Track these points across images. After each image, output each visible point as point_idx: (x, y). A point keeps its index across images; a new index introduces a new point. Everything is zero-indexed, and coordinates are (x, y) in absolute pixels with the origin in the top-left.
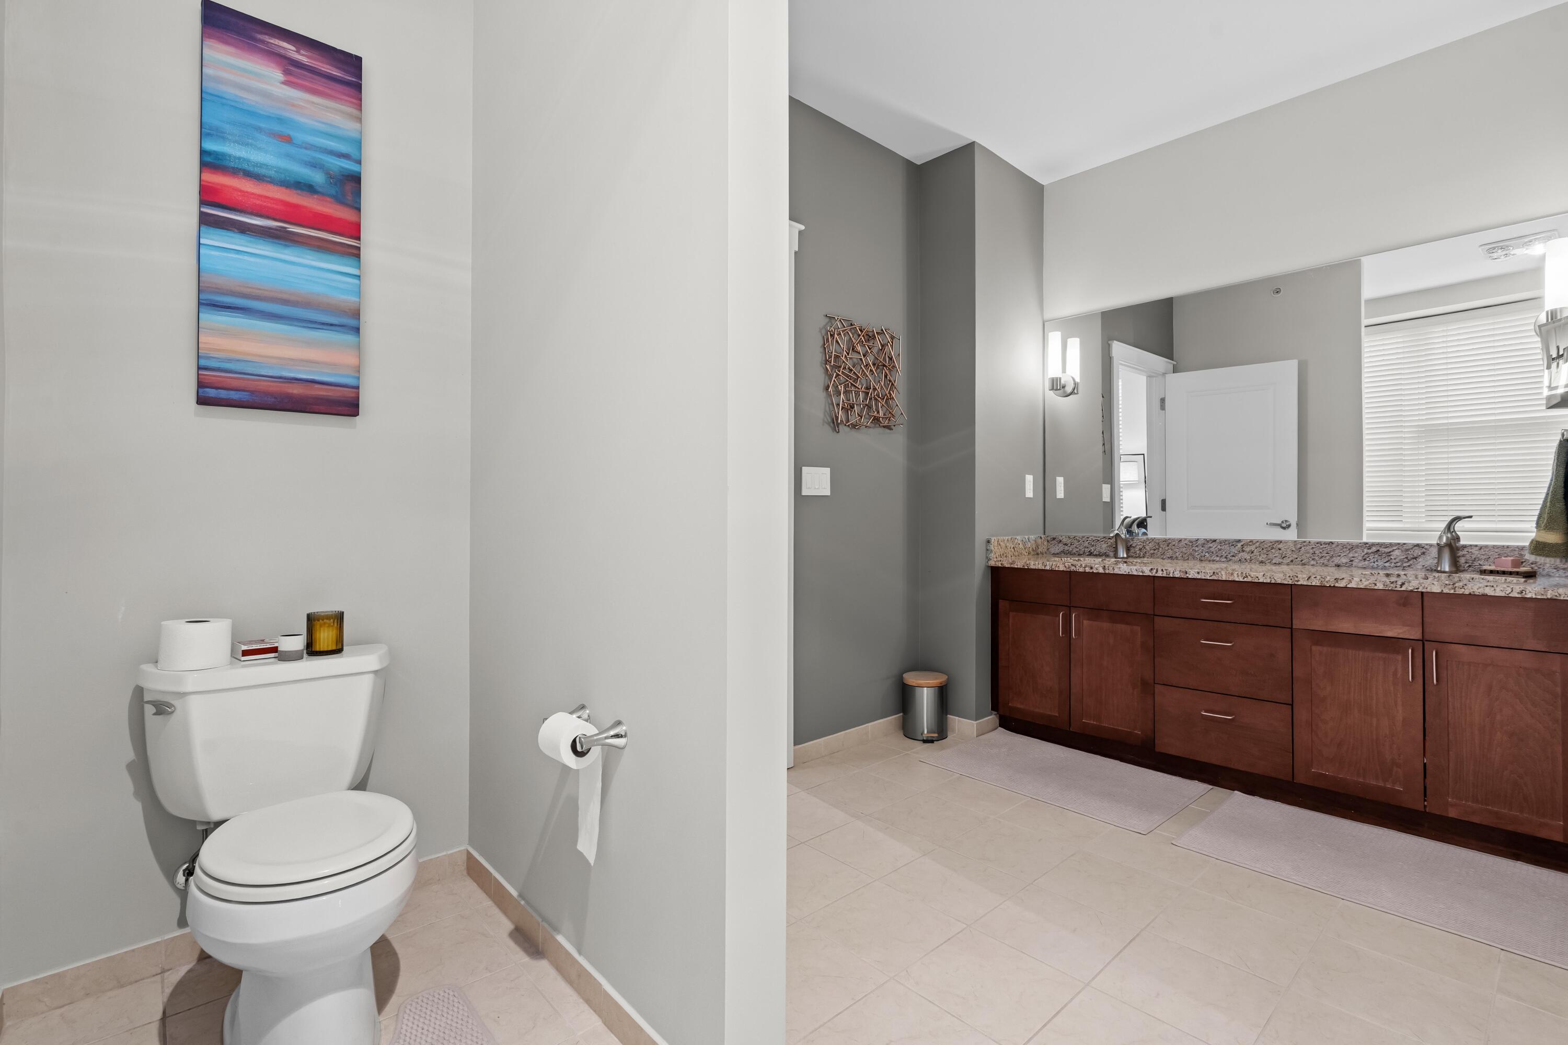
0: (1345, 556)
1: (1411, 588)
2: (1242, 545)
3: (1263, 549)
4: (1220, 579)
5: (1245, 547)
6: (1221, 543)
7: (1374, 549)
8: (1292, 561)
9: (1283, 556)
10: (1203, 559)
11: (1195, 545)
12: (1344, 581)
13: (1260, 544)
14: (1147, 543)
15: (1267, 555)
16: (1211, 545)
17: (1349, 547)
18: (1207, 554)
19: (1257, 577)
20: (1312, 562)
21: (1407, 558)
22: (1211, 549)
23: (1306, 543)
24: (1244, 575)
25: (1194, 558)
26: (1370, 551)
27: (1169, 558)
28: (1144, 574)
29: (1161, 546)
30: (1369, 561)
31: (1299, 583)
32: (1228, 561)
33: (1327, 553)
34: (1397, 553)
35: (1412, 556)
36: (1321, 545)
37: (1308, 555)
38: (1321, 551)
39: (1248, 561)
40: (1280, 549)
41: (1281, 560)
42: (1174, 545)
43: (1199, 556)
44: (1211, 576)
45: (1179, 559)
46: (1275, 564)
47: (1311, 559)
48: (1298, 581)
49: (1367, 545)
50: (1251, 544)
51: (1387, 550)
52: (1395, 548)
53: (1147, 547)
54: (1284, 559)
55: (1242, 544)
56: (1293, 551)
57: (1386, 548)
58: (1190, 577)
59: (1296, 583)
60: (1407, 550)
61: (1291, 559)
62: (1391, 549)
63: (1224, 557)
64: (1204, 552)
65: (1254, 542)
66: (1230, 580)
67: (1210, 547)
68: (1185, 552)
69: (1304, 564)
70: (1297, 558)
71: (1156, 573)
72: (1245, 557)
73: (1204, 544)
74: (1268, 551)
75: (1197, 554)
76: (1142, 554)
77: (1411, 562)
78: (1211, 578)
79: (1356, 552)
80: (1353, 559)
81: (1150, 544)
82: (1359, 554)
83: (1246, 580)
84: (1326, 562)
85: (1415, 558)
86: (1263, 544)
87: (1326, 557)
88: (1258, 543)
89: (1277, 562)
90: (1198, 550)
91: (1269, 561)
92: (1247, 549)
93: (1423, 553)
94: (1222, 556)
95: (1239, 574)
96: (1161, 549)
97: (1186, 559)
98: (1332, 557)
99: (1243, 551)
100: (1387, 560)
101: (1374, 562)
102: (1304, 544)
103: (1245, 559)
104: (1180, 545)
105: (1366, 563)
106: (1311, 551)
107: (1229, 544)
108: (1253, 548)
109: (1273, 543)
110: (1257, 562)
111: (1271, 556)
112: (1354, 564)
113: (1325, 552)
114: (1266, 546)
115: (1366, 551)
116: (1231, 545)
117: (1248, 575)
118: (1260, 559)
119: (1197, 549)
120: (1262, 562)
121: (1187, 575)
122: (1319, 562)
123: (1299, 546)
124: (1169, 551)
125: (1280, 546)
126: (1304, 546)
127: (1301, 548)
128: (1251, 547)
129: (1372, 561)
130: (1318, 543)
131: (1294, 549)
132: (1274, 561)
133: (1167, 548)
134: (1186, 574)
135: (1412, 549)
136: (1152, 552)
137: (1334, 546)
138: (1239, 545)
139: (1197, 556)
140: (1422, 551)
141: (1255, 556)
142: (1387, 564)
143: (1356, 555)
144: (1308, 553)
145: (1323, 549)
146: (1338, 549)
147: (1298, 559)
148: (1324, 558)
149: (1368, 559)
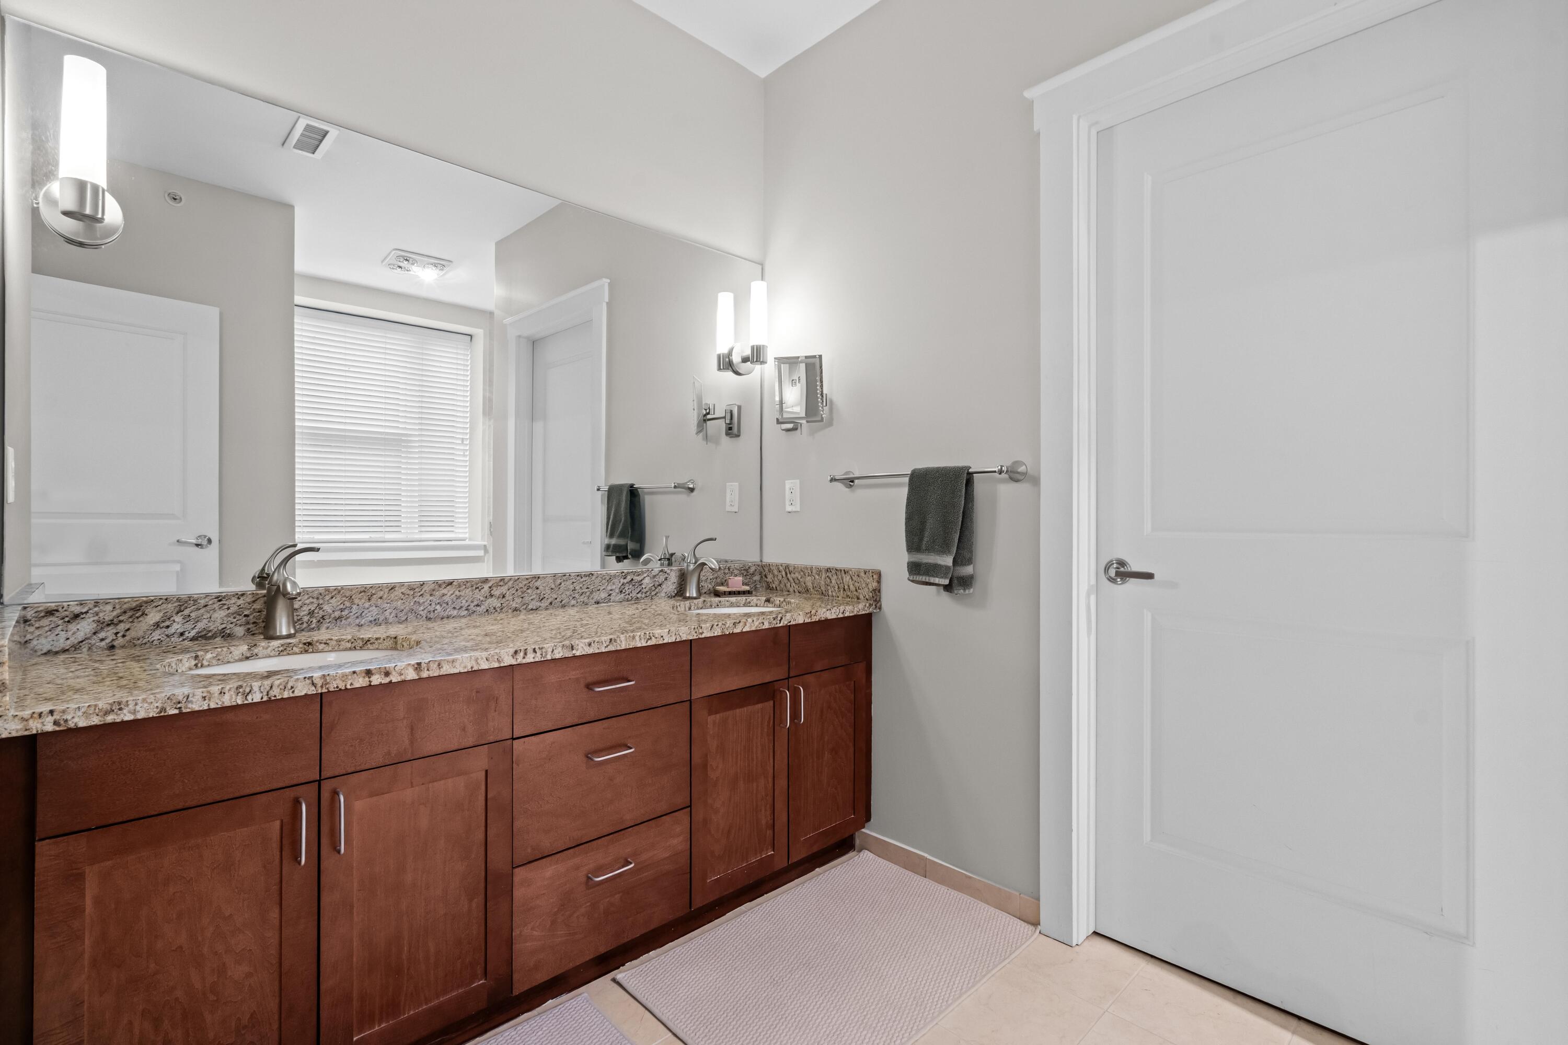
0: (604, 589)
1: (786, 623)
2: (490, 587)
3: (517, 590)
4: (619, 648)
5: (495, 589)
6: (460, 586)
7: (629, 578)
8: (551, 603)
9: (541, 598)
10: (432, 616)
11: (419, 594)
12: (741, 624)
13: (513, 584)
14: (327, 598)
15: (522, 598)
16: (445, 591)
17: (608, 578)
18: (438, 607)
19: (662, 637)
20: (573, 602)
21: (654, 585)
22: (444, 598)
23: (566, 577)
24: (648, 637)
25: (418, 616)
26: (625, 581)
27: (371, 622)
28: (502, 665)
29: (356, 601)
30: (624, 593)
31: (703, 636)
32: (470, 615)
33: (588, 588)
34: (647, 581)
35: (658, 583)
36: (582, 578)
37: (568, 593)
38: (581, 585)
39: (498, 610)
40: (537, 588)
41: (538, 604)
42: (381, 598)
43: (425, 611)
44: (607, 647)
45: (390, 620)
46: (532, 610)
47: (571, 598)
48: (702, 633)
49: (623, 574)
50: (501, 583)
51: (639, 578)
52: (645, 575)
53: (326, 607)
54: (542, 601)
55: (490, 584)
56: (552, 589)
57: (639, 575)
58: (578, 653)
59: (700, 636)
60: (655, 576)
61: (549, 601)
62: (643, 577)
63: (464, 609)
64: (433, 605)
65: (506, 580)
66: (631, 647)
67: (444, 595)
68: (402, 608)
69: (564, 606)
70: (556, 599)
71: (524, 658)
72: (494, 605)
73: (434, 590)
74: (523, 593)
75: (422, 608)
76: (314, 621)
77: (657, 590)
78: (607, 650)
79: (614, 584)
80: (611, 592)
81: (334, 600)
82: (616, 585)
83: (650, 643)
84: (586, 599)
85: (660, 585)
86: (518, 582)
87: (586, 592)
88: (511, 582)
89: (534, 608)
90: (424, 602)
91: (525, 606)
92: (497, 592)
93: (666, 579)
94: (461, 607)
95: (642, 636)
96: (355, 607)
97: (403, 619)
98: (591, 593)
99: (492, 596)
100: (639, 590)
101: (629, 594)
102: (564, 578)
103: (495, 608)
104: (392, 595)
105: (623, 595)
106: (571, 587)
107: (472, 586)
108: (504, 589)
109: (530, 580)
110: (510, 611)
111: (527, 599)
112: (612, 598)
113: (585, 587)
114: (521, 585)
115: (622, 581)
116: (474, 588)
117: (651, 635)
118: (514, 605)
119: (421, 601)
120: (516, 610)
121: (574, 652)
122: (579, 601)
123: (559, 581)
124: (371, 609)
125: (538, 584)
126: (564, 581)
127: (561, 584)
128: (502, 588)
129: (627, 593)
130: (578, 576)
131: (553, 586)
132: (530, 607)
133: (367, 605)
134: (573, 649)
135: (658, 574)
136: (337, 614)
137: (594, 578)
138: (486, 587)
139: (422, 613)
140: (665, 577)
141: (507, 603)
142: (639, 595)
143: (614, 587)
144: (568, 590)
145: (584, 583)
146: (597, 581)
147: (558, 600)
148: (584, 595)
149: (624, 591)
